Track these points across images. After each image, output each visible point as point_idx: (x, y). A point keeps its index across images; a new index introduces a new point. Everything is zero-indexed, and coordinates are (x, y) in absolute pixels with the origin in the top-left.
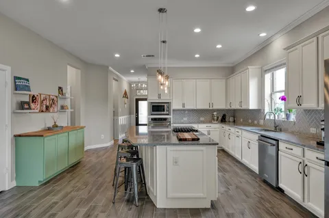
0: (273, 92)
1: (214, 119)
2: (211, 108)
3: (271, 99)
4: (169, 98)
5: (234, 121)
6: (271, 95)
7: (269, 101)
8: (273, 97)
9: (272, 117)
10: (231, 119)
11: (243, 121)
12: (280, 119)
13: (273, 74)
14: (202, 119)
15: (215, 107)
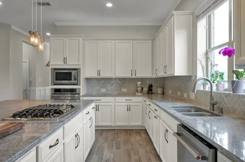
0: (209, 48)
1: (137, 91)
2: (134, 77)
3: (207, 59)
4: (77, 63)
5: (163, 93)
6: (207, 53)
7: (204, 63)
8: (210, 55)
9: (208, 88)
10: (160, 91)
11: (172, 92)
12: (221, 90)
13: (209, 17)
14: (124, 90)
15: (139, 75)
